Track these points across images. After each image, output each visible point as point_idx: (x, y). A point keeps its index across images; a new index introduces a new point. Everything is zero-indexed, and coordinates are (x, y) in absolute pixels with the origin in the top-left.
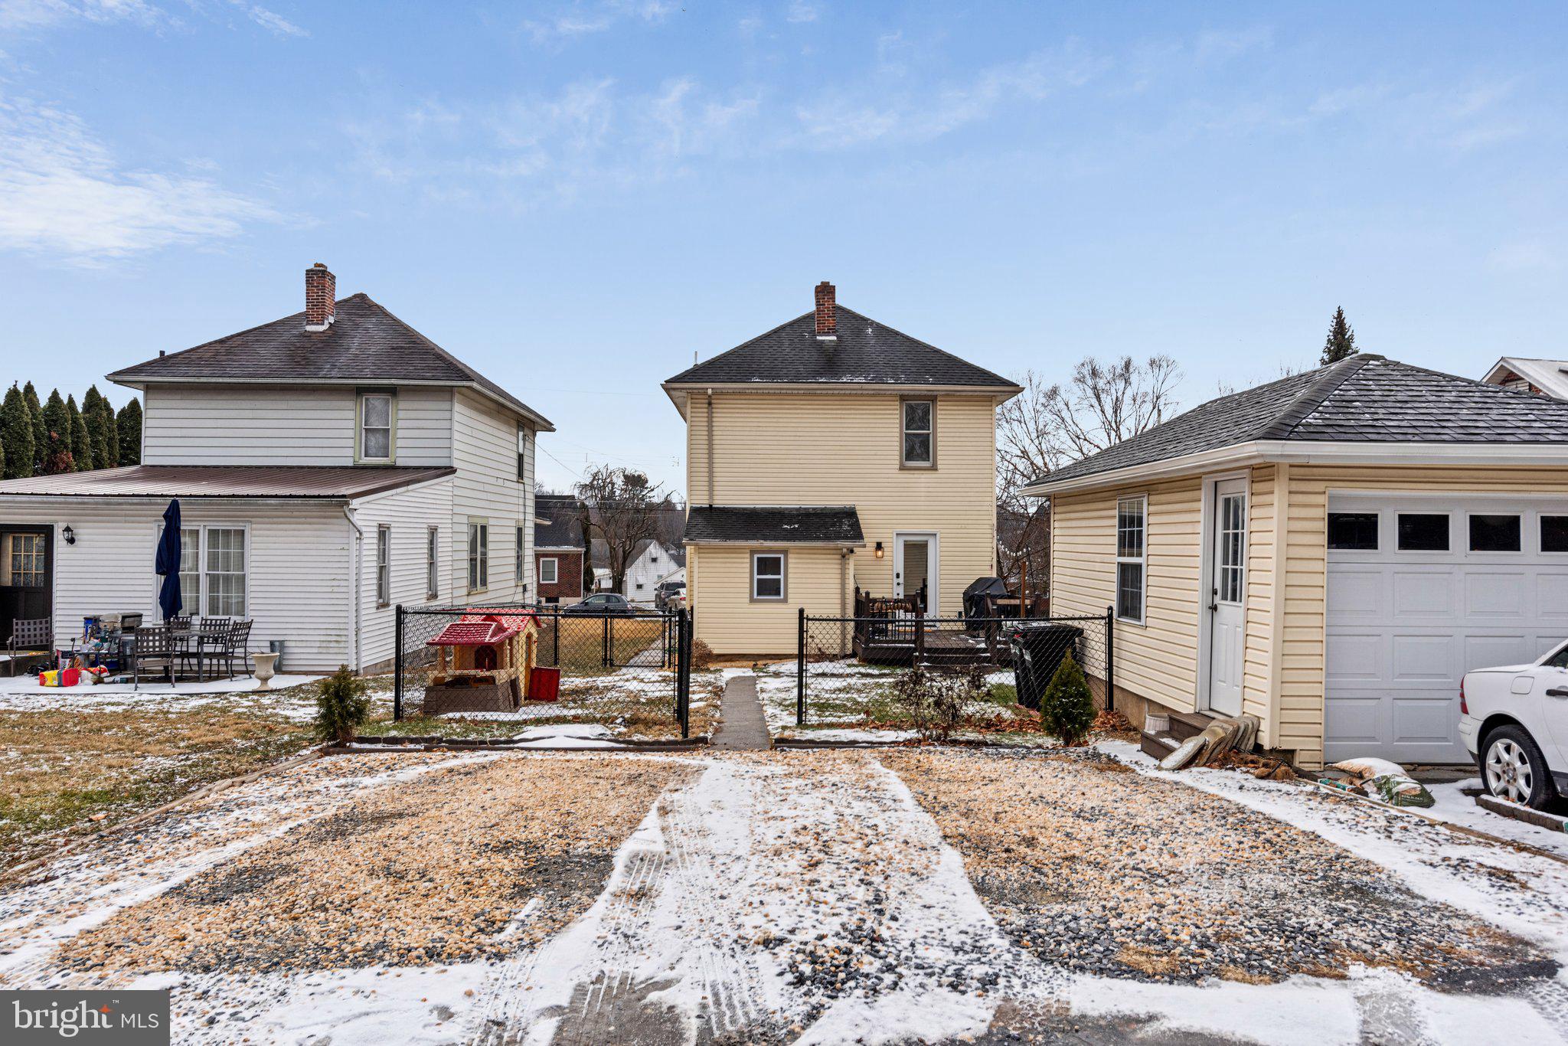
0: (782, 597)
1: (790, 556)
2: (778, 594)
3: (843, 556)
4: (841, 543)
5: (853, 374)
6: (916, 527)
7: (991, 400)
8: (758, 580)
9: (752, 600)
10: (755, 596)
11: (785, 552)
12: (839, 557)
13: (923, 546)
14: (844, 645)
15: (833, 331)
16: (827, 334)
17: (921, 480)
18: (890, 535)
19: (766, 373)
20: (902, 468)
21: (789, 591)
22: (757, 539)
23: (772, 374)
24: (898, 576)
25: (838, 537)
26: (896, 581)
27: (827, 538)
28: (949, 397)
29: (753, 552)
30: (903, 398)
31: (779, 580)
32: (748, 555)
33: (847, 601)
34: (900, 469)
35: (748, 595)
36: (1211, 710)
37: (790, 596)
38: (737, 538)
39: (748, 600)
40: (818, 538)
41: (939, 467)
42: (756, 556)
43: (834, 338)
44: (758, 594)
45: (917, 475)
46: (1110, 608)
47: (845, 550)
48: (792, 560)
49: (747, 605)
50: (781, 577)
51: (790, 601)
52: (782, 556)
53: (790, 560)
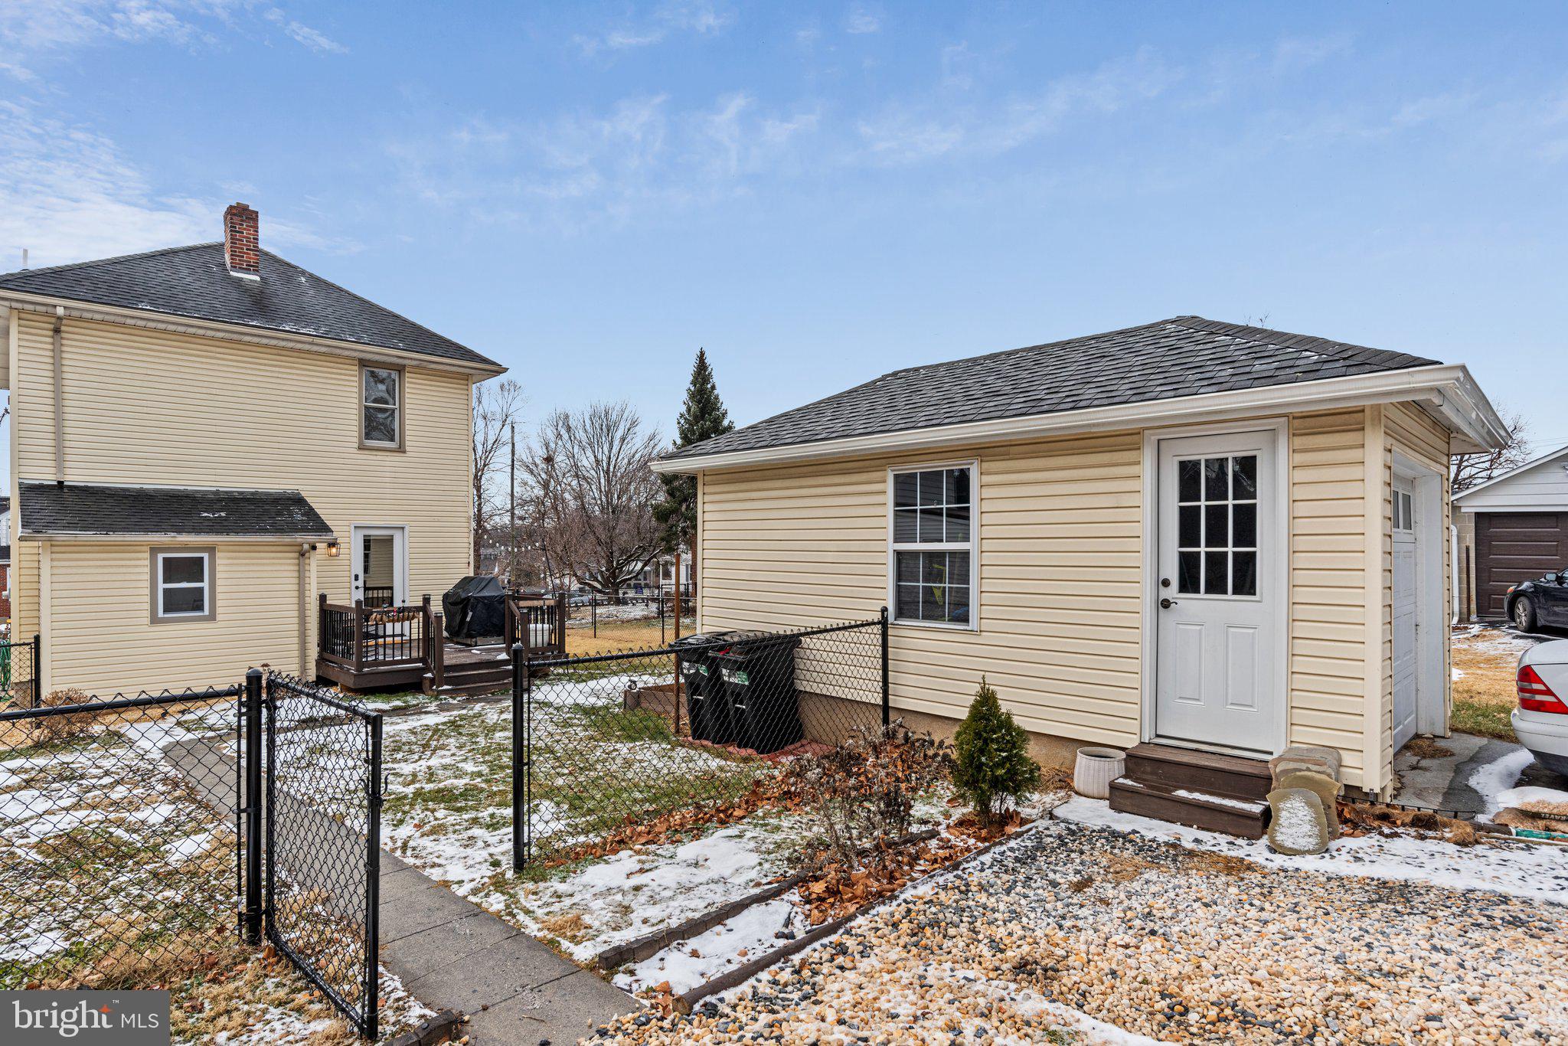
0: (206, 612)
1: (218, 555)
2: (201, 608)
3: (303, 555)
4: (299, 538)
5: (296, 322)
6: (379, 520)
7: (466, 379)
8: (165, 590)
9: (154, 620)
10: (161, 614)
11: (211, 550)
12: (296, 555)
13: (389, 541)
14: (304, 669)
15: (256, 271)
16: (247, 270)
17: (383, 463)
18: (347, 528)
19: (161, 302)
20: (362, 448)
21: (219, 603)
22: (166, 531)
23: (172, 303)
24: (357, 578)
25: (294, 529)
26: (354, 584)
27: (279, 530)
28: (421, 369)
29: (154, 550)
30: (363, 363)
31: (201, 590)
32: (147, 555)
33: (308, 613)
34: (359, 448)
35: (147, 614)
36: (1158, 736)
37: (219, 610)
38: (127, 529)
39: (147, 621)
40: (263, 531)
41: (407, 449)
42: (160, 557)
43: (258, 278)
44: (165, 611)
45: (380, 456)
46: (884, 610)
47: (306, 547)
48: (221, 559)
49: (146, 628)
50: (205, 584)
51: (219, 617)
52: (206, 556)
53: (218, 561)
